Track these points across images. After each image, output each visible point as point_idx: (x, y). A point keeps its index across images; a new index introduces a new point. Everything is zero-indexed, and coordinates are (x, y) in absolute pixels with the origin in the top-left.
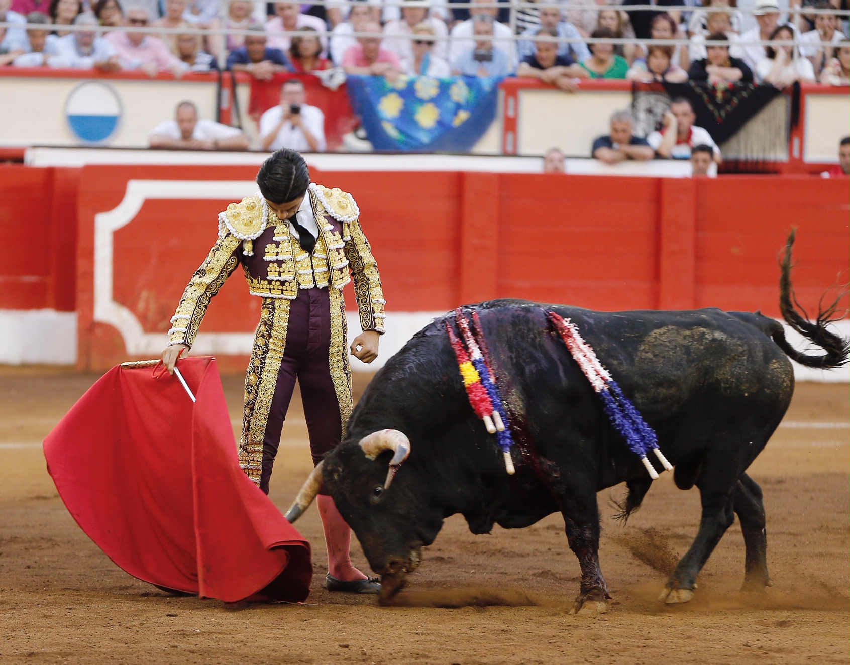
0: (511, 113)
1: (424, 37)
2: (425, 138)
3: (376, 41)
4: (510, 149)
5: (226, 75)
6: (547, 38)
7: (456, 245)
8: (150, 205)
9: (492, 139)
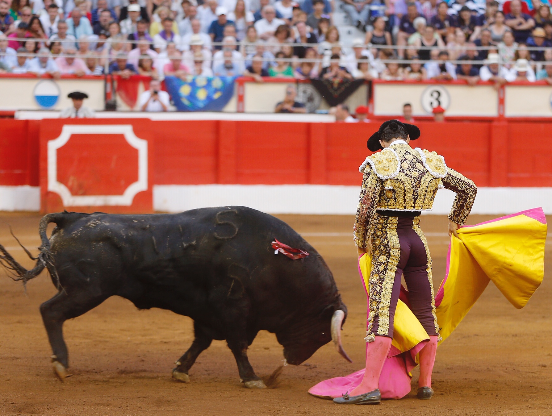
0: (241, 93)
1: (199, 59)
2: (201, 105)
3: (179, 61)
4: (241, 109)
5: (109, 77)
6: (258, 59)
7: (216, 153)
8: (74, 137)
9: (232, 105)
